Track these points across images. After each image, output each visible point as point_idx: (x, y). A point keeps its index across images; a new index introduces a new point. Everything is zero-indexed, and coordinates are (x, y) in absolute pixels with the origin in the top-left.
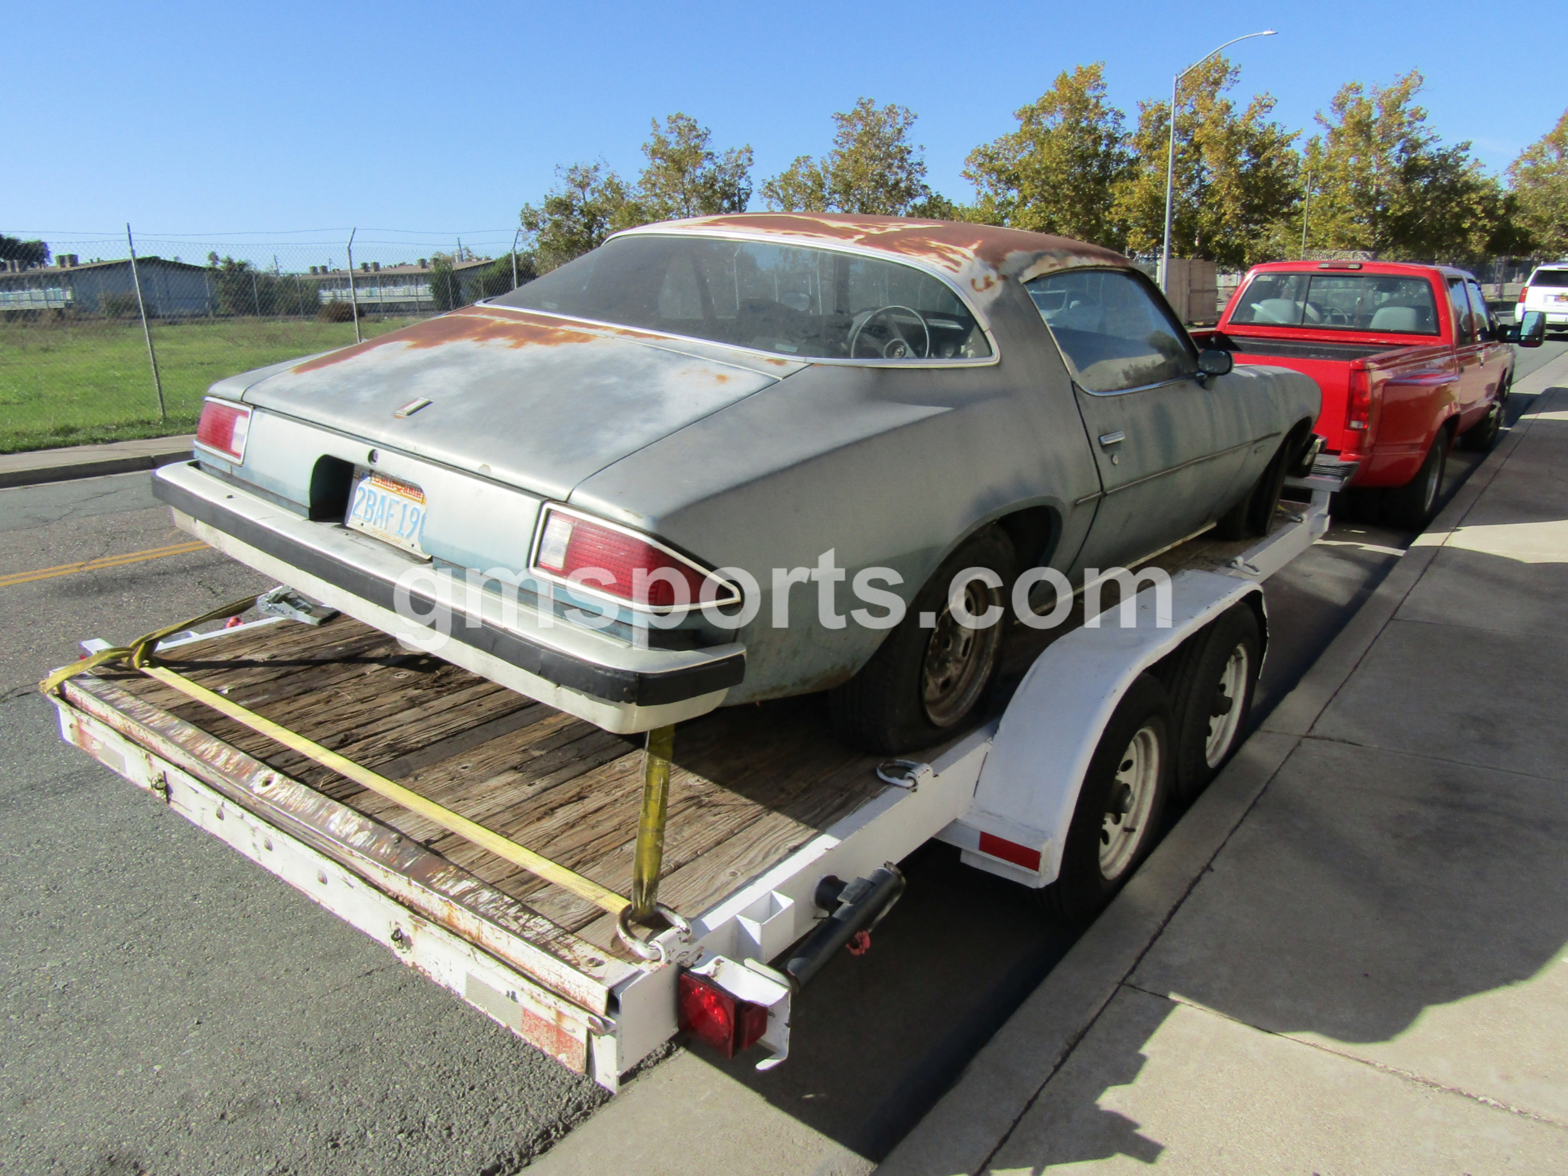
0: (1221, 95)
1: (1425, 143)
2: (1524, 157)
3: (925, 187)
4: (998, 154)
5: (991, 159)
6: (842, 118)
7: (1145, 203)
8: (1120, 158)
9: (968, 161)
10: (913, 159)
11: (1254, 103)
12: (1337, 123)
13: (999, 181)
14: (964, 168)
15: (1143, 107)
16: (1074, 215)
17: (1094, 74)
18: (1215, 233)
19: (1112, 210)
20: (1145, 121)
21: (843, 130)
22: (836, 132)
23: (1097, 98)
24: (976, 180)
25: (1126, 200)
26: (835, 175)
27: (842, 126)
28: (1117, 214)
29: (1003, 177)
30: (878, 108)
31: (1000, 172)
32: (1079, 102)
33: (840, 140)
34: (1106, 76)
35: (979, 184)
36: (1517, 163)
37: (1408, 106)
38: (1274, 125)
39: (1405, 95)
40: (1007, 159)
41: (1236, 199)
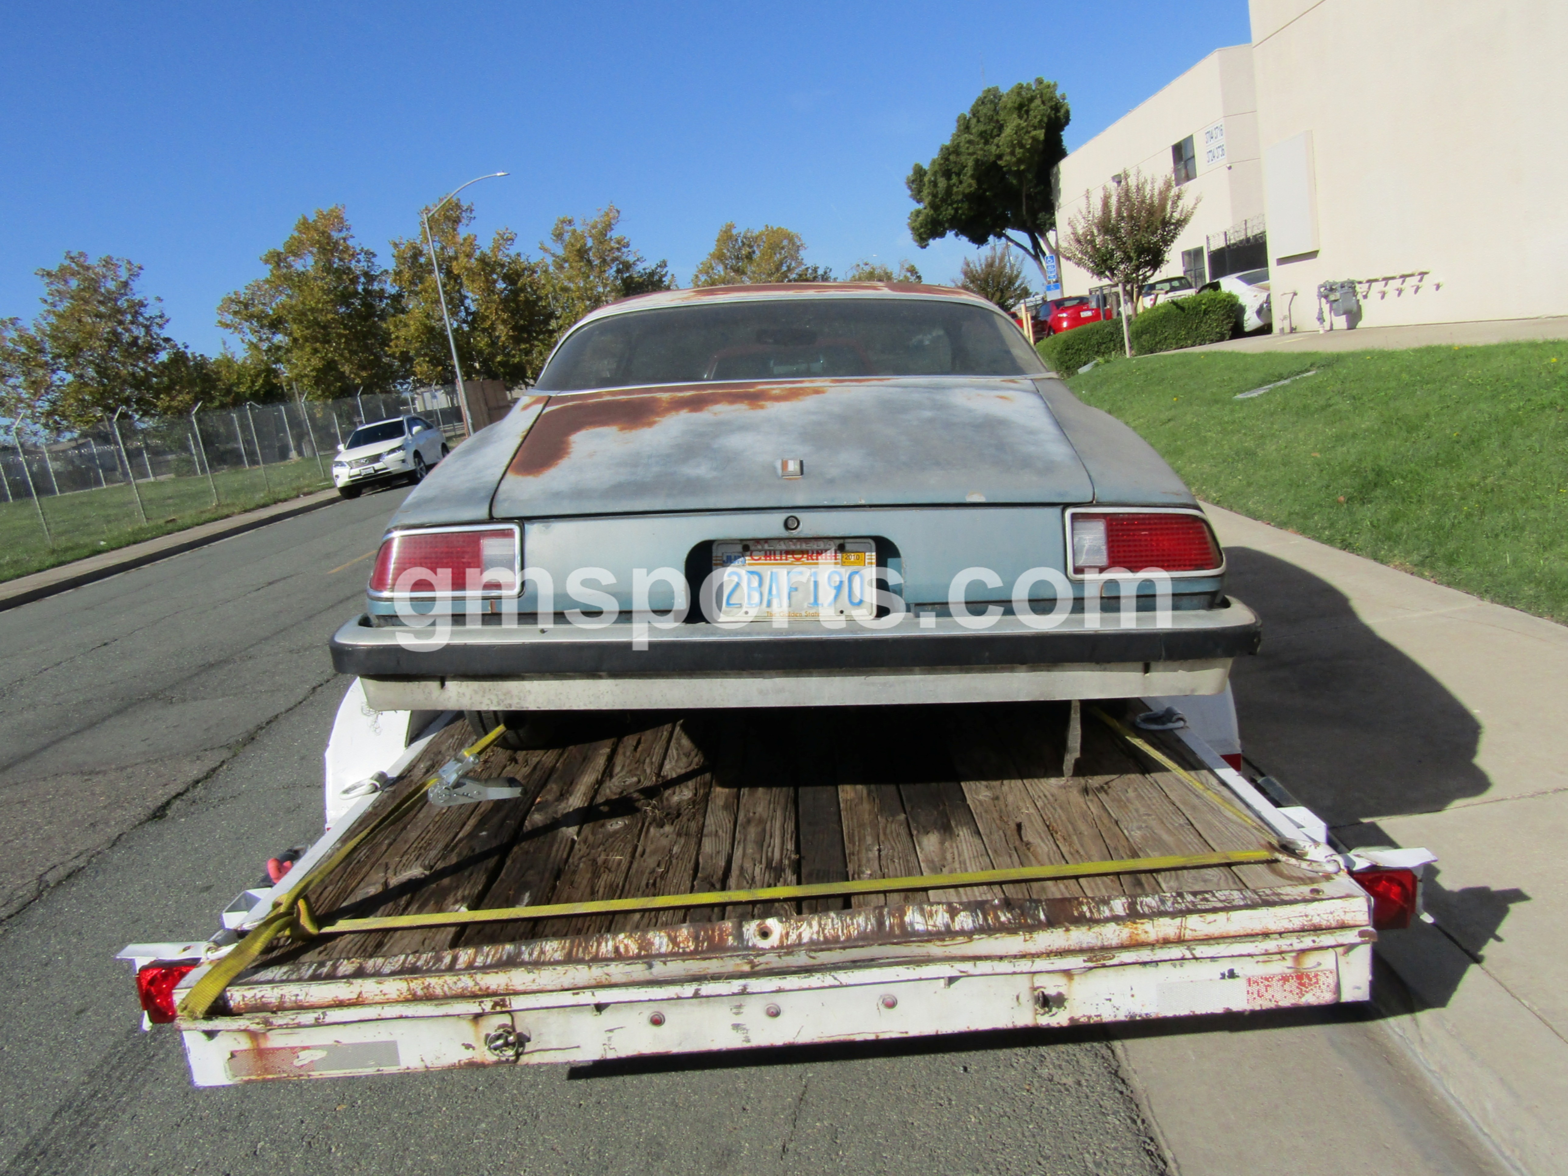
0: (463, 232)
1: (634, 264)
2: (700, 271)
3: (167, 340)
4: (253, 299)
5: (246, 306)
6: (49, 274)
7: (423, 333)
8: (381, 295)
9: (222, 309)
10: (148, 312)
11: (497, 237)
12: (560, 251)
13: (262, 327)
14: (219, 318)
15: (396, 245)
16: (352, 353)
17: (337, 217)
18: (495, 356)
19: (392, 344)
20: (401, 258)
21: (54, 287)
22: (47, 290)
23: (345, 239)
24: (236, 328)
25: (402, 333)
26: (54, 338)
27: (52, 283)
28: (397, 346)
29: (265, 322)
30: (93, 261)
31: (260, 318)
32: (328, 244)
33: (50, 299)
34: (350, 219)
35: (241, 331)
36: (697, 277)
37: (615, 234)
38: (519, 255)
39: (609, 226)
40: (264, 304)
41: (504, 322)
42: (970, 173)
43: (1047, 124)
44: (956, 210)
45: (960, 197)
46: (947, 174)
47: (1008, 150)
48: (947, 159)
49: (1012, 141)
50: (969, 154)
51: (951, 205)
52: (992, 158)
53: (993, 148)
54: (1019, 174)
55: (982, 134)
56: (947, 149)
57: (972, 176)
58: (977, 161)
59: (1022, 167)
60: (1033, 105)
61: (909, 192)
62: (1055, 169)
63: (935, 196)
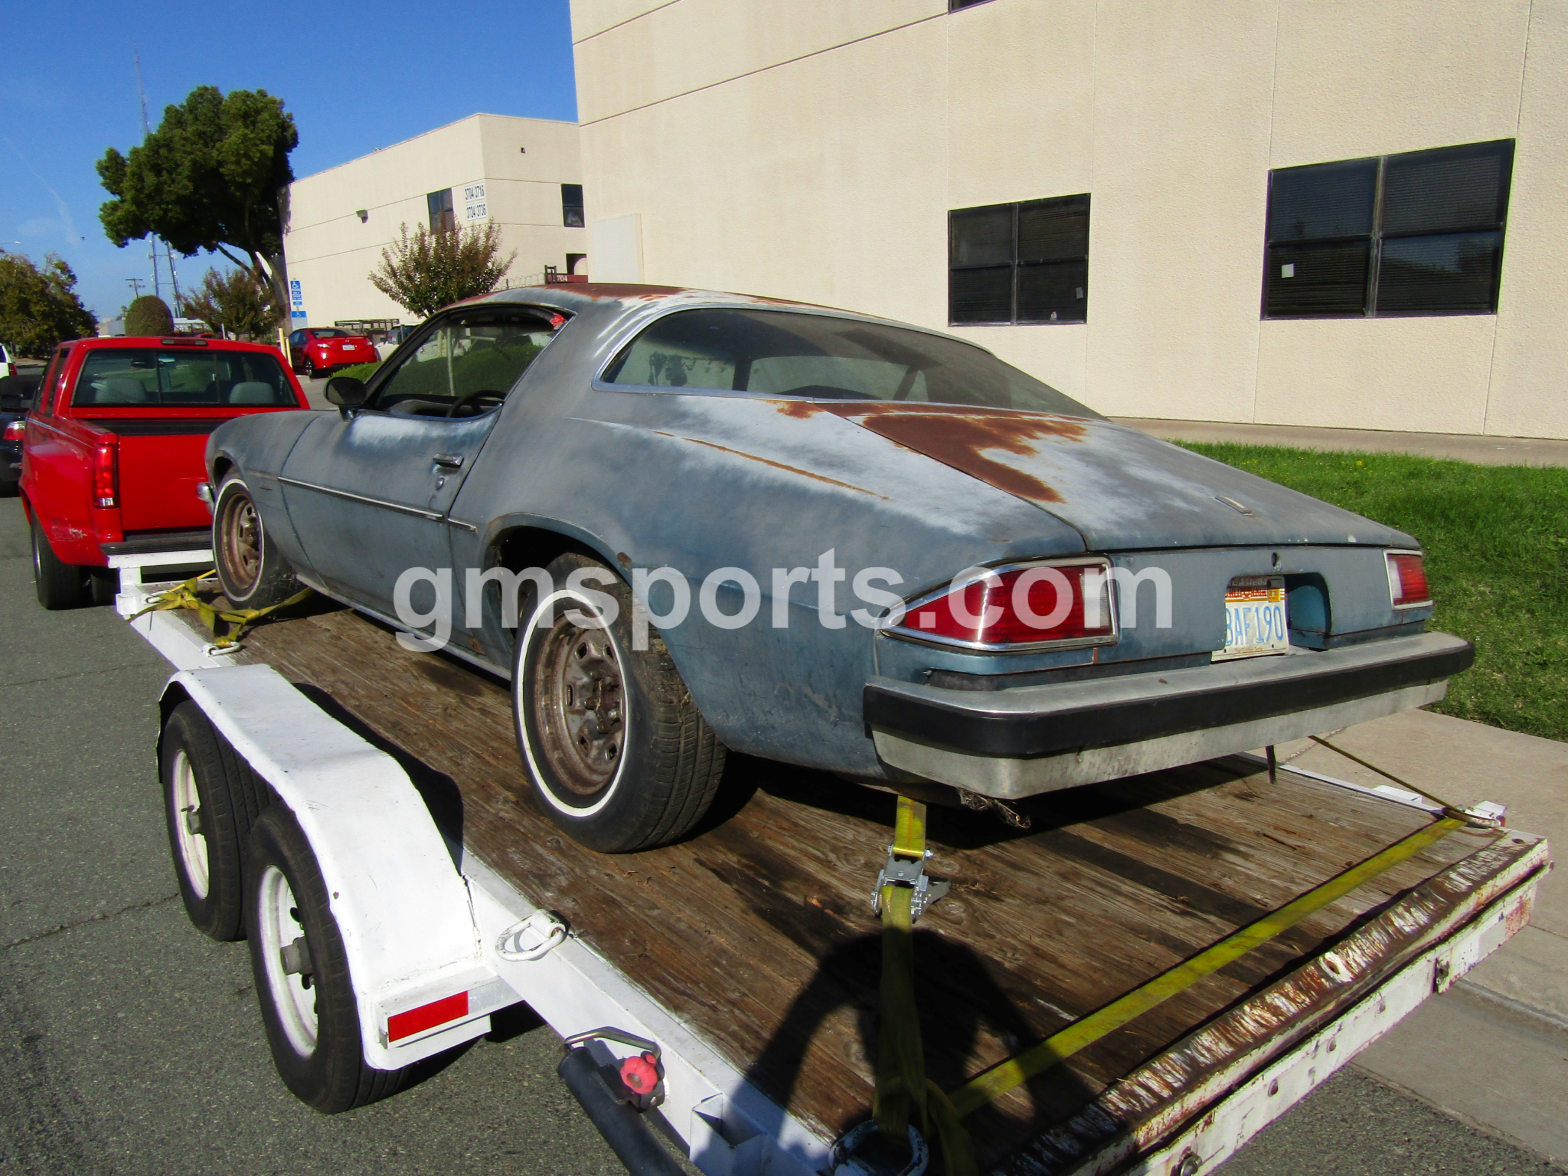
42: (186, 173)
43: (275, 141)
44: (166, 211)
45: (173, 198)
46: (157, 170)
47: (233, 159)
48: (157, 153)
49: (237, 150)
50: (185, 152)
51: (158, 204)
52: (213, 163)
53: (215, 153)
54: (243, 186)
55: (201, 135)
56: (156, 140)
57: (189, 178)
58: (194, 162)
59: (249, 181)
60: (260, 118)
61: (101, 179)
62: (284, 191)
63: (139, 191)
